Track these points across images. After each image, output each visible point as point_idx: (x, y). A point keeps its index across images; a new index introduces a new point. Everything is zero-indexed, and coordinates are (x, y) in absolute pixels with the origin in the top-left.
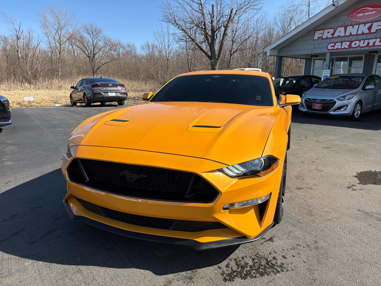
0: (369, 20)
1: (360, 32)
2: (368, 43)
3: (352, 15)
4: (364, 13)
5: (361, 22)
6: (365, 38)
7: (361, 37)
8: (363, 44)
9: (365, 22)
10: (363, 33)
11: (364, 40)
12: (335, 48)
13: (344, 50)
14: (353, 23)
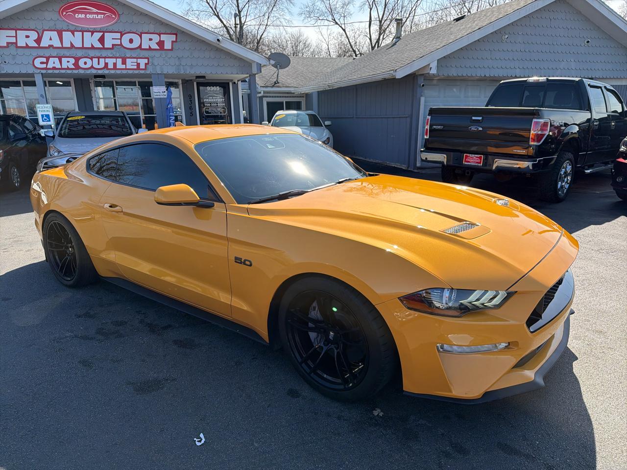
0: (98, 28)
1: (87, 44)
2: (106, 64)
3: (64, 13)
4: (86, 14)
5: (84, 28)
6: (98, 54)
7: (92, 53)
8: (99, 64)
9: (91, 30)
10: (93, 47)
11: (99, 58)
12: (50, 65)
13: (69, 72)
14: (73, 28)
